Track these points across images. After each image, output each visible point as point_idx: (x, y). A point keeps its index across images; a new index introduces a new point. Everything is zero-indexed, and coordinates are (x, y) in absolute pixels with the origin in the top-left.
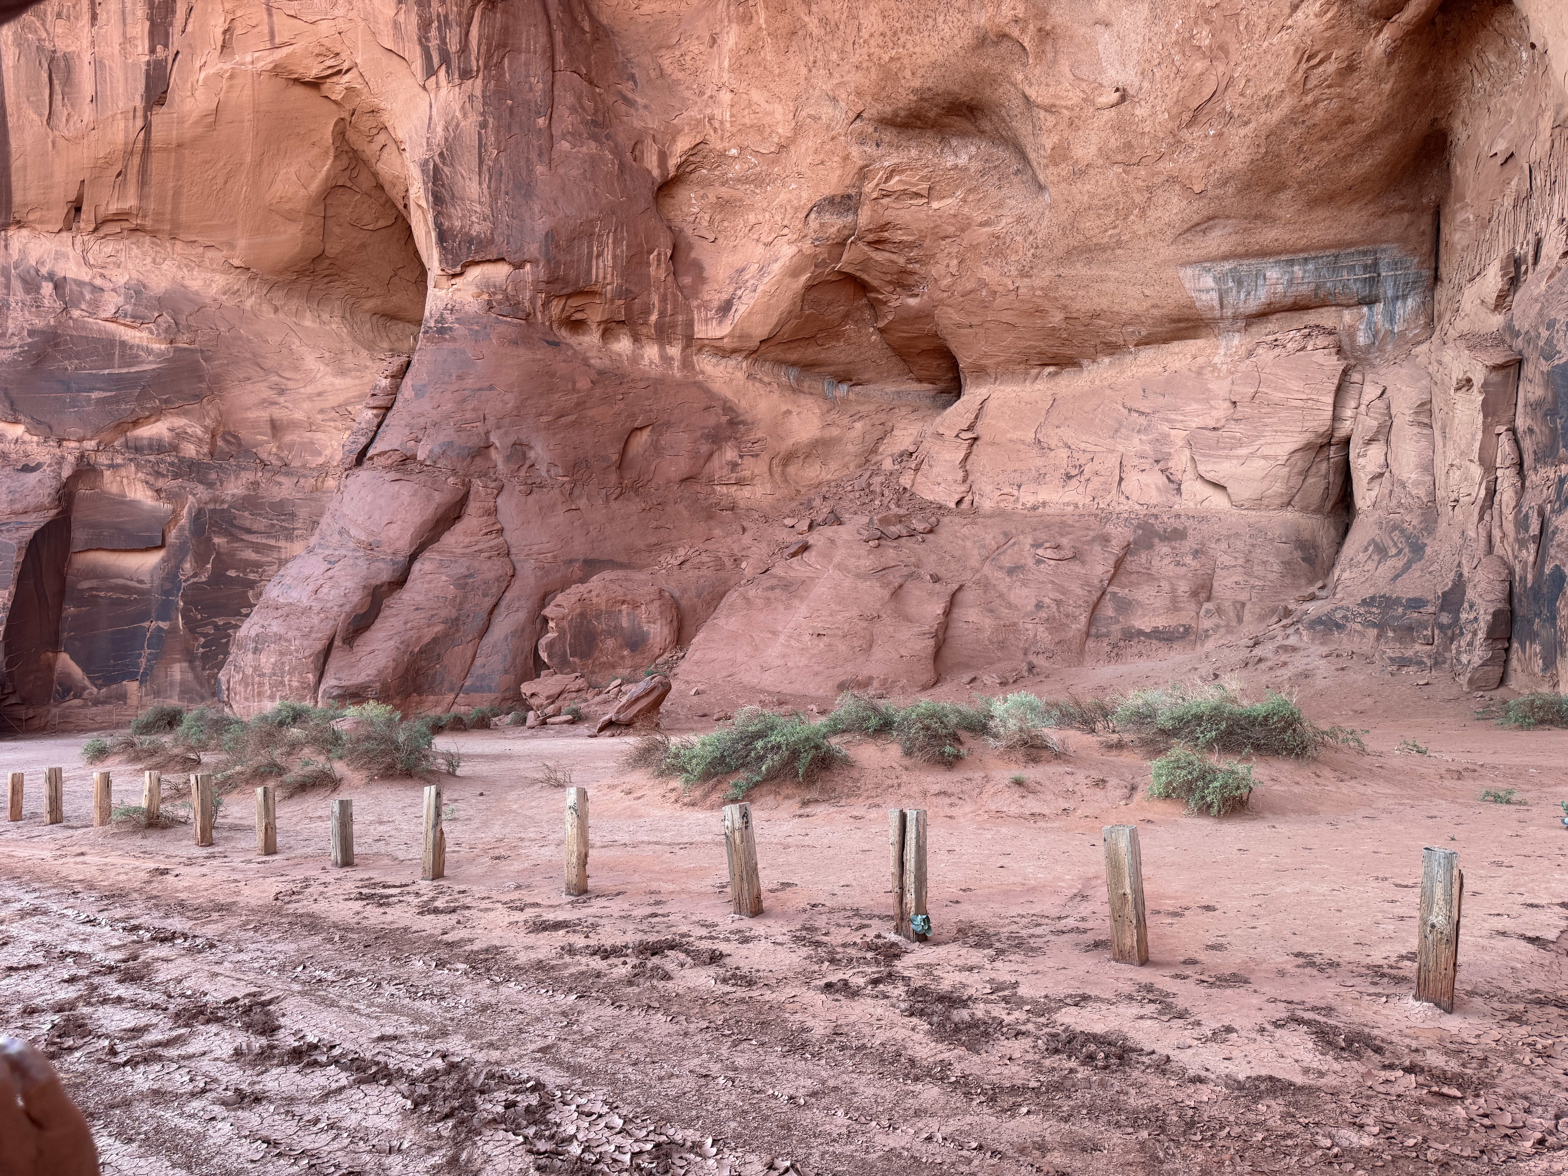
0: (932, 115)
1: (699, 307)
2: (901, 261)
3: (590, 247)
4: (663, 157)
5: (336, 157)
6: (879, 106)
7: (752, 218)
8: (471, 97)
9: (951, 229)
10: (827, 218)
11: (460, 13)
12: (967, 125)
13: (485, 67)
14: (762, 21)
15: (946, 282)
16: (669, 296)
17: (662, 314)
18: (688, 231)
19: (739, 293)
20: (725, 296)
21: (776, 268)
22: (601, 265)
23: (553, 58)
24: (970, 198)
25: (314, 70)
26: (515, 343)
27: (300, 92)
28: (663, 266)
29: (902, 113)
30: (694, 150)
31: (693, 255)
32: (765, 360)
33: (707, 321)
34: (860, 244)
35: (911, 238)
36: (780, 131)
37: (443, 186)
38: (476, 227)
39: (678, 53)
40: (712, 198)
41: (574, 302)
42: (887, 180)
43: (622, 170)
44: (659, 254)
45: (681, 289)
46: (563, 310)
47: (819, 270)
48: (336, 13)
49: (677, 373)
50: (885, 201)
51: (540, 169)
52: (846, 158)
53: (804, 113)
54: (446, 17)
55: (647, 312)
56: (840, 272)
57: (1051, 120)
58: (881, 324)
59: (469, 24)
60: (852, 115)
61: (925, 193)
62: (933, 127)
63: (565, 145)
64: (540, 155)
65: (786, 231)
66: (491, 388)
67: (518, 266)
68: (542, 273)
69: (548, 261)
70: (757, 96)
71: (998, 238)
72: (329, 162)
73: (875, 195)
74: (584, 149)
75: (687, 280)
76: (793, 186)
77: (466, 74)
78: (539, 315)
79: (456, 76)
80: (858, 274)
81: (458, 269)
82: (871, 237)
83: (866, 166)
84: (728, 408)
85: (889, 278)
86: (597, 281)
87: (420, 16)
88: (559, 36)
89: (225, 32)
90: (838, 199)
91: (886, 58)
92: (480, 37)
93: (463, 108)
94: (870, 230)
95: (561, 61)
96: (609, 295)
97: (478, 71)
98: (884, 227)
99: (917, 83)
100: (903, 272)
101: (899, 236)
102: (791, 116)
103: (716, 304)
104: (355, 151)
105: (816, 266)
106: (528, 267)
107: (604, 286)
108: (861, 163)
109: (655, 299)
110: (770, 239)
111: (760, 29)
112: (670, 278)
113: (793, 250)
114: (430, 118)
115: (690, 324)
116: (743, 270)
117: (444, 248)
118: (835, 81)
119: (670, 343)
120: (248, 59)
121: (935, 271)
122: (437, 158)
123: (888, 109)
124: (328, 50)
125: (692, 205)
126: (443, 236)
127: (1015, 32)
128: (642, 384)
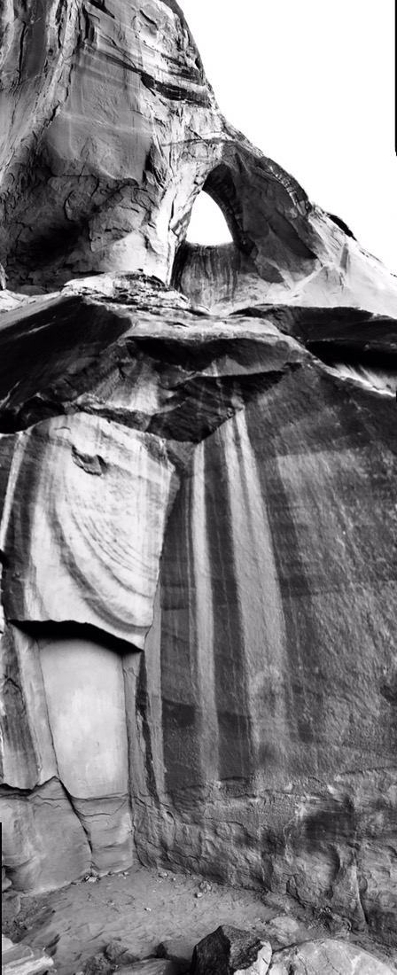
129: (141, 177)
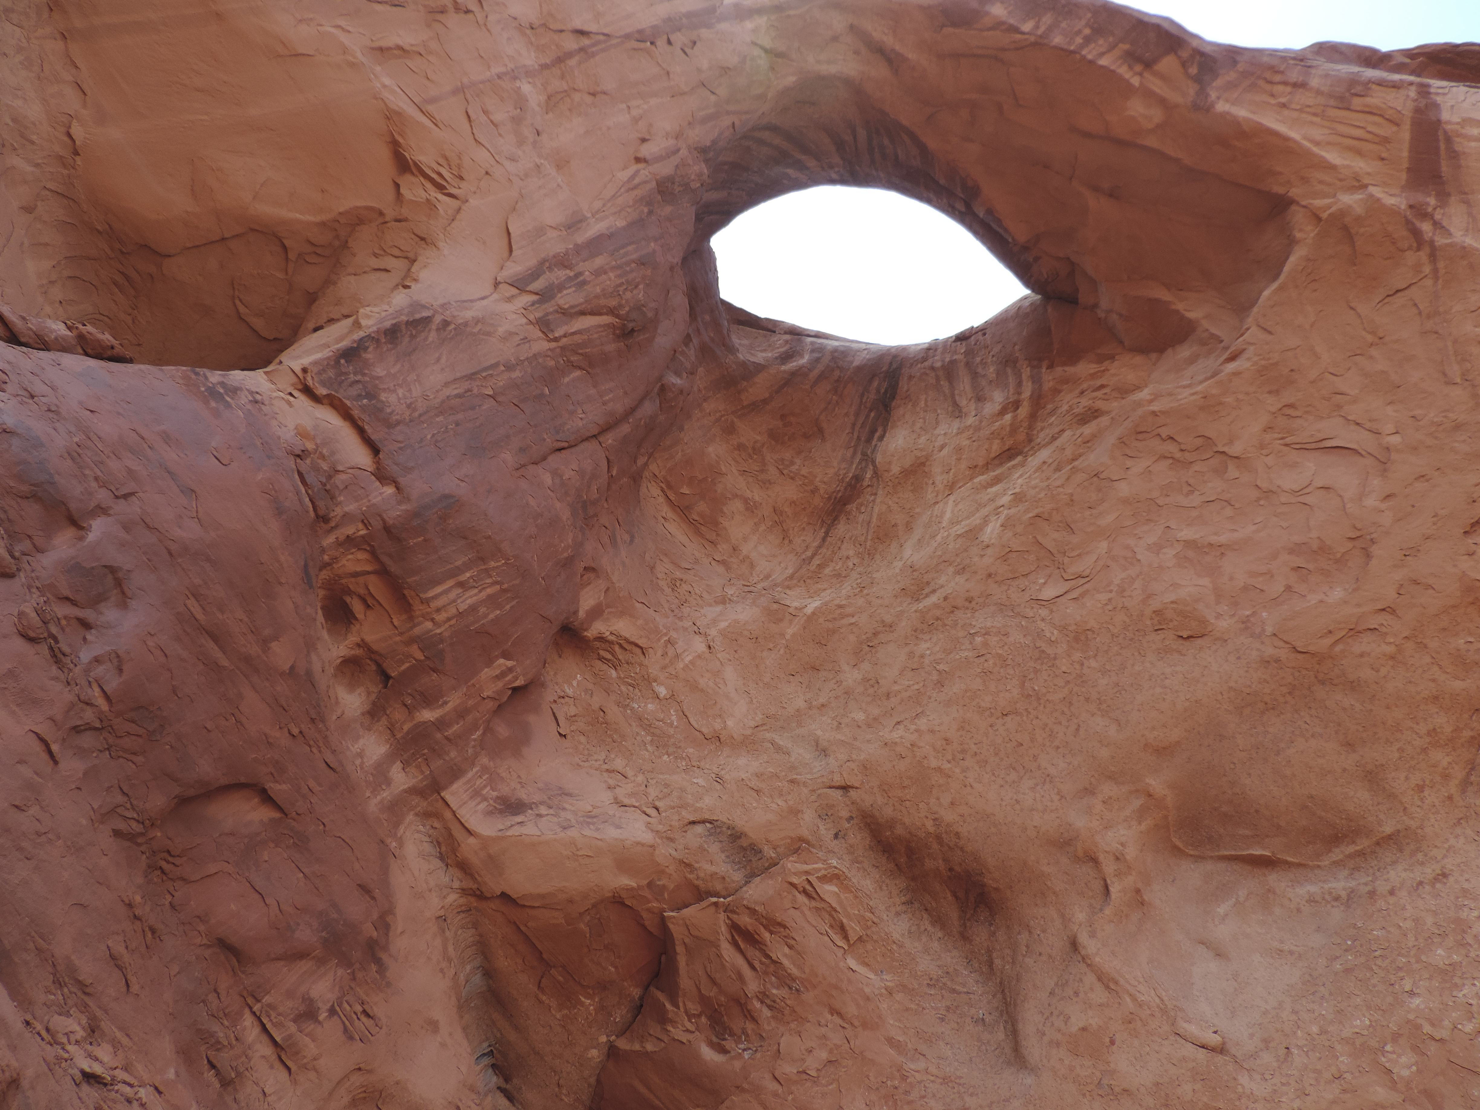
0: (929, 864)
1: (485, 769)
2: (753, 986)
3: (467, 567)
4: (596, 613)
5: (323, 224)
6: (880, 800)
7: (619, 763)
8: (525, 340)
9: (851, 1010)
10: (714, 848)
11: (597, 297)
12: (953, 914)
13: (562, 348)
14: (790, 631)
15: (788, 1069)
16: (469, 718)
17: (440, 724)
18: (549, 695)
19: (543, 810)
20: (522, 794)
21: (611, 833)
22: (452, 595)
23: (605, 429)
24: (899, 996)
25: (426, 158)
26: (279, 511)
27: (384, 154)
28: (500, 684)
29: (899, 831)
30: (628, 645)
31: (532, 718)
32: (475, 925)
33: (477, 793)
34: (722, 916)
35: (794, 971)
36: (730, 723)
37: (413, 337)
38: (392, 399)
39: (678, 574)
40: (596, 701)
41: (376, 586)
42: (823, 879)
43: (568, 563)
44: (510, 670)
45: (488, 730)
46: (356, 575)
47: (647, 893)
48: (508, 164)
49: (373, 806)
50: (802, 899)
51: (508, 457)
52: (795, 812)
53: (768, 735)
54: (584, 283)
55: (428, 700)
56: (663, 922)
57: (1099, 995)
58: (622, 1044)
59: (592, 313)
60: (838, 780)
61: (853, 937)
62: (914, 879)
63: (547, 479)
64: (522, 450)
65: (652, 812)
66: (190, 492)
67: (382, 476)
68: (395, 513)
69: (416, 514)
70: (730, 673)
71: (904, 1078)
72: (311, 218)
73: (795, 880)
74: (558, 505)
75: (502, 730)
76: (701, 781)
77: (544, 325)
78: (330, 540)
79: (538, 315)
80: (680, 949)
81: (322, 391)
82: (745, 920)
83: (808, 842)
84: (384, 924)
85: (710, 992)
86: (426, 602)
87: (566, 254)
88: (625, 429)
89: (400, 48)
90: (744, 842)
91: (934, 763)
92: (586, 330)
93: (511, 334)
94: (753, 912)
95: (609, 439)
96: (417, 631)
97: (556, 340)
98: (774, 925)
99: (949, 816)
100: (741, 1004)
101: (780, 952)
102: (753, 724)
103: (505, 790)
104: (345, 245)
105: (650, 885)
106: (389, 490)
107: (427, 617)
108: (805, 833)
109: (454, 700)
110: (626, 801)
111: (782, 635)
112: (491, 705)
113: (647, 837)
114: (472, 301)
115: (455, 773)
116: (570, 795)
117: (337, 362)
118: (839, 737)
119: (406, 764)
120: (387, 81)
121: (788, 1042)
122: (438, 319)
123: (888, 812)
124: (459, 167)
125: (570, 685)
126: (350, 354)
127: (1109, 867)
128: (330, 759)
129: (391, 195)
